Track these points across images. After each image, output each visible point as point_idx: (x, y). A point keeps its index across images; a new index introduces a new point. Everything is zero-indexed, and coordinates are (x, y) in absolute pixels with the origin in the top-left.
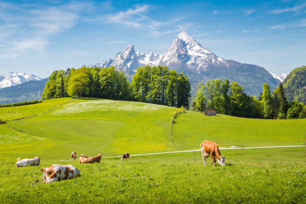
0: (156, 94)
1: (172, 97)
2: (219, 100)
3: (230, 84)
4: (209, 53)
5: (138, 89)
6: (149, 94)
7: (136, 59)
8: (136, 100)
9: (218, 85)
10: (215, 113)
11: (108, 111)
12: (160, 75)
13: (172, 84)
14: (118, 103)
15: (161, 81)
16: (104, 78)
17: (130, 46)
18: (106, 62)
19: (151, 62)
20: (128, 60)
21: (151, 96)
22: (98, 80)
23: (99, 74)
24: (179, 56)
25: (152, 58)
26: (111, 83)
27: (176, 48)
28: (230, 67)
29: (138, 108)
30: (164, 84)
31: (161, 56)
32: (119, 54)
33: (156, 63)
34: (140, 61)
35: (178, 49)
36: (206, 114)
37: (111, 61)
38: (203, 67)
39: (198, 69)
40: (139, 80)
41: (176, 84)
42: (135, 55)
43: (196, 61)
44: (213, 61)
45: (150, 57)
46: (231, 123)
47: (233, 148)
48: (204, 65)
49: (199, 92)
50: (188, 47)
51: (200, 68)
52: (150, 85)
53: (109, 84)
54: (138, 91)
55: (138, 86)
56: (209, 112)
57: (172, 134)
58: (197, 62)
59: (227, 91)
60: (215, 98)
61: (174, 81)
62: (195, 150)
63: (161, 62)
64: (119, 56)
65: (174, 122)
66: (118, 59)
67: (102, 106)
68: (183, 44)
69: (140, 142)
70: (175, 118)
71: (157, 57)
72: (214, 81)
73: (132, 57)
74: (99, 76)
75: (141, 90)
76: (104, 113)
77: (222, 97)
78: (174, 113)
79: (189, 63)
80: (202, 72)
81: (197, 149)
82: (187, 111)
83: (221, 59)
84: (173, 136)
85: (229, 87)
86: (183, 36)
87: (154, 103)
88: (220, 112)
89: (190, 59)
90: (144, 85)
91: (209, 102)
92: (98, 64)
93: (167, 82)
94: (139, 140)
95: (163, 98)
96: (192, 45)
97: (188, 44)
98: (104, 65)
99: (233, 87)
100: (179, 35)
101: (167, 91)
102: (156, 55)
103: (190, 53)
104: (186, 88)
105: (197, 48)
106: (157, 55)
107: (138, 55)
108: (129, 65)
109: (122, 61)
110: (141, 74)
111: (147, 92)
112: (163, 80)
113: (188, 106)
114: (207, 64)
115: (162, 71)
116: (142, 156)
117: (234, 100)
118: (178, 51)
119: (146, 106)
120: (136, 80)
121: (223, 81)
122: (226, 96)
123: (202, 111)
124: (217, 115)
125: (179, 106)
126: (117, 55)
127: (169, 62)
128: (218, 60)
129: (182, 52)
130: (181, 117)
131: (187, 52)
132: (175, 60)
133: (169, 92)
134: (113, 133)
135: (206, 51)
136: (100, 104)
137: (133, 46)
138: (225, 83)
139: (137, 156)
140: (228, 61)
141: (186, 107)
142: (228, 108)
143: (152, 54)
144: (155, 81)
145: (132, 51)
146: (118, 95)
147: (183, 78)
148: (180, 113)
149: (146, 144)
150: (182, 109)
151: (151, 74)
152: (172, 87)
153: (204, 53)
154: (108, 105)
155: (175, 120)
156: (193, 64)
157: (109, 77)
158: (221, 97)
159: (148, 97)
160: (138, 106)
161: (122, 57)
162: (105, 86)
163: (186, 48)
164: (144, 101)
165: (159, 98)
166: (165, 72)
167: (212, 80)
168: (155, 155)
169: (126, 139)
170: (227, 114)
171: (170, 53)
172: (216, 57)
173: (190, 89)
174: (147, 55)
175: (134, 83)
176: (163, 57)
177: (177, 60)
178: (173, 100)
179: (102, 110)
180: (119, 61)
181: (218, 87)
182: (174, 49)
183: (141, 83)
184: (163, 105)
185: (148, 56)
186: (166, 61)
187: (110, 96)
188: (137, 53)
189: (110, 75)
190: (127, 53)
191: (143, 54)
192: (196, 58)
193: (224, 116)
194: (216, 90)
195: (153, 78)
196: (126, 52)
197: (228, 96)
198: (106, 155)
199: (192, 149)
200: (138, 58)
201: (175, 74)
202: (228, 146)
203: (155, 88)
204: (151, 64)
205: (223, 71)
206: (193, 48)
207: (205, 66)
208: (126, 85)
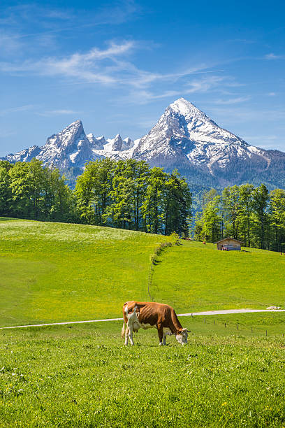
0: (123, 211)
1: (155, 217)
2: (247, 221)
3: (270, 194)
4: (231, 137)
5: (87, 201)
6: (109, 210)
7: (87, 147)
8: (83, 221)
9: (246, 194)
10: (238, 245)
11: (24, 242)
12: (131, 176)
13: (156, 192)
14: (46, 227)
15: (133, 187)
16: (20, 181)
17: (75, 124)
18: (26, 153)
19: (117, 152)
20: (72, 148)
21: (114, 214)
22: (7, 184)
23: (10, 173)
24: (173, 143)
25: (119, 146)
26: (33, 191)
27: (166, 129)
28: (273, 163)
29: (86, 236)
30: (140, 192)
31: (137, 142)
32: (53, 137)
33: (127, 154)
34: (93, 150)
35: (170, 130)
36: (221, 248)
37: (37, 150)
38: (220, 161)
39: (209, 165)
40: (89, 185)
41: (164, 192)
42: (86, 139)
43: (205, 152)
44: (240, 151)
45: (115, 144)
46: (270, 264)
47: (269, 309)
48: (220, 159)
49: (210, 207)
50: (190, 126)
51: (213, 164)
52: (111, 194)
53: (29, 191)
54: (87, 205)
55: (87, 196)
56: (225, 244)
57: (151, 283)
58: (208, 154)
59: (263, 206)
60: (240, 219)
61: (158, 187)
62: (194, 314)
63: (137, 153)
64: (53, 141)
65: (156, 262)
66: (51, 146)
67: (13, 232)
68: (181, 121)
69: (86, 298)
70: (158, 254)
71: (129, 144)
72: (237, 189)
73: (80, 144)
74: (9, 177)
75: (93, 203)
76: (16, 244)
77: (254, 217)
78: (158, 245)
79: (192, 154)
80: (219, 172)
81: (199, 311)
82: (182, 241)
83: (255, 149)
84: (153, 287)
85: (268, 198)
86: (181, 107)
87: (119, 227)
88: (250, 244)
89: (195, 147)
90: (99, 194)
91: (229, 225)
92: (12, 155)
93: (145, 190)
94: (85, 295)
95: (137, 218)
96: (198, 124)
97: (190, 121)
98: (22, 157)
99: (275, 199)
100: (172, 105)
101: (145, 206)
102: (126, 140)
103: (194, 136)
104: (182, 200)
105: (208, 127)
106: (130, 140)
107: (91, 140)
108: (72, 157)
109: (58, 151)
110: (93, 174)
111: (104, 206)
112: (137, 185)
113: (186, 232)
114: (227, 156)
115: (135, 169)
116: (88, 324)
117: (277, 222)
118: (169, 133)
119: (102, 232)
120: (83, 185)
121: (256, 188)
122: (261, 214)
123: (213, 241)
124: (242, 248)
125: (167, 233)
126: (49, 138)
127: (152, 153)
128: (249, 151)
129: (178, 135)
130: (170, 253)
131: (187, 135)
132: (165, 149)
133: (149, 207)
134: (34, 281)
135: (226, 135)
136: (9, 229)
137: (81, 123)
138: (260, 192)
139: (77, 324)
140: (269, 152)
141: (183, 234)
142: (266, 236)
143: (119, 137)
144: (122, 187)
145: (80, 133)
146: (47, 212)
147: (176, 181)
148: (170, 245)
149: (100, 302)
150: (173, 238)
151: (113, 174)
152: (154, 198)
153: (222, 138)
154: (27, 230)
155: (159, 258)
156: (200, 157)
157: (30, 179)
158: (251, 218)
159: (106, 216)
160: (85, 231)
161: (59, 144)
162: (21, 195)
163: (186, 129)
164: (99, 222)
165: (129, 217)
166: (141, 172)
167: (234, 187)
168: (114, 322)
169: (60, 292)
170: (263, 247)
171: (154, 137)
172: (244, 145)
173: (190, 201)
174: (109, 140)
175: (81, 190)
176: (141, 144)
177: (167, 149)
178: (157, 222)
179: (13, 239)
180: (53, 150)
181: (245, 198)
182: (162, 129)
183: (93, 191)
184: (137, 230)
185: (111, 142)
186: (147, 151)
187: (32, 213)
188: (89, 136)
189: (32, 175)
190: (70, 135)
191: (100, 138)
192: (206, 146)
193: (256, 252)
194: (242, 203)
195: (117, 182)
196: (66, 134)
197: (266, 215)
198: (14, 322)
199: (189, 312)
200: (91, 145)
201: (161, 175)
202: (262, 306)
203: (121, 199)
204: (117, 155)
205: (260, 171)
206: (200, 129)
207: (224, 161)
208: (63, 194)
